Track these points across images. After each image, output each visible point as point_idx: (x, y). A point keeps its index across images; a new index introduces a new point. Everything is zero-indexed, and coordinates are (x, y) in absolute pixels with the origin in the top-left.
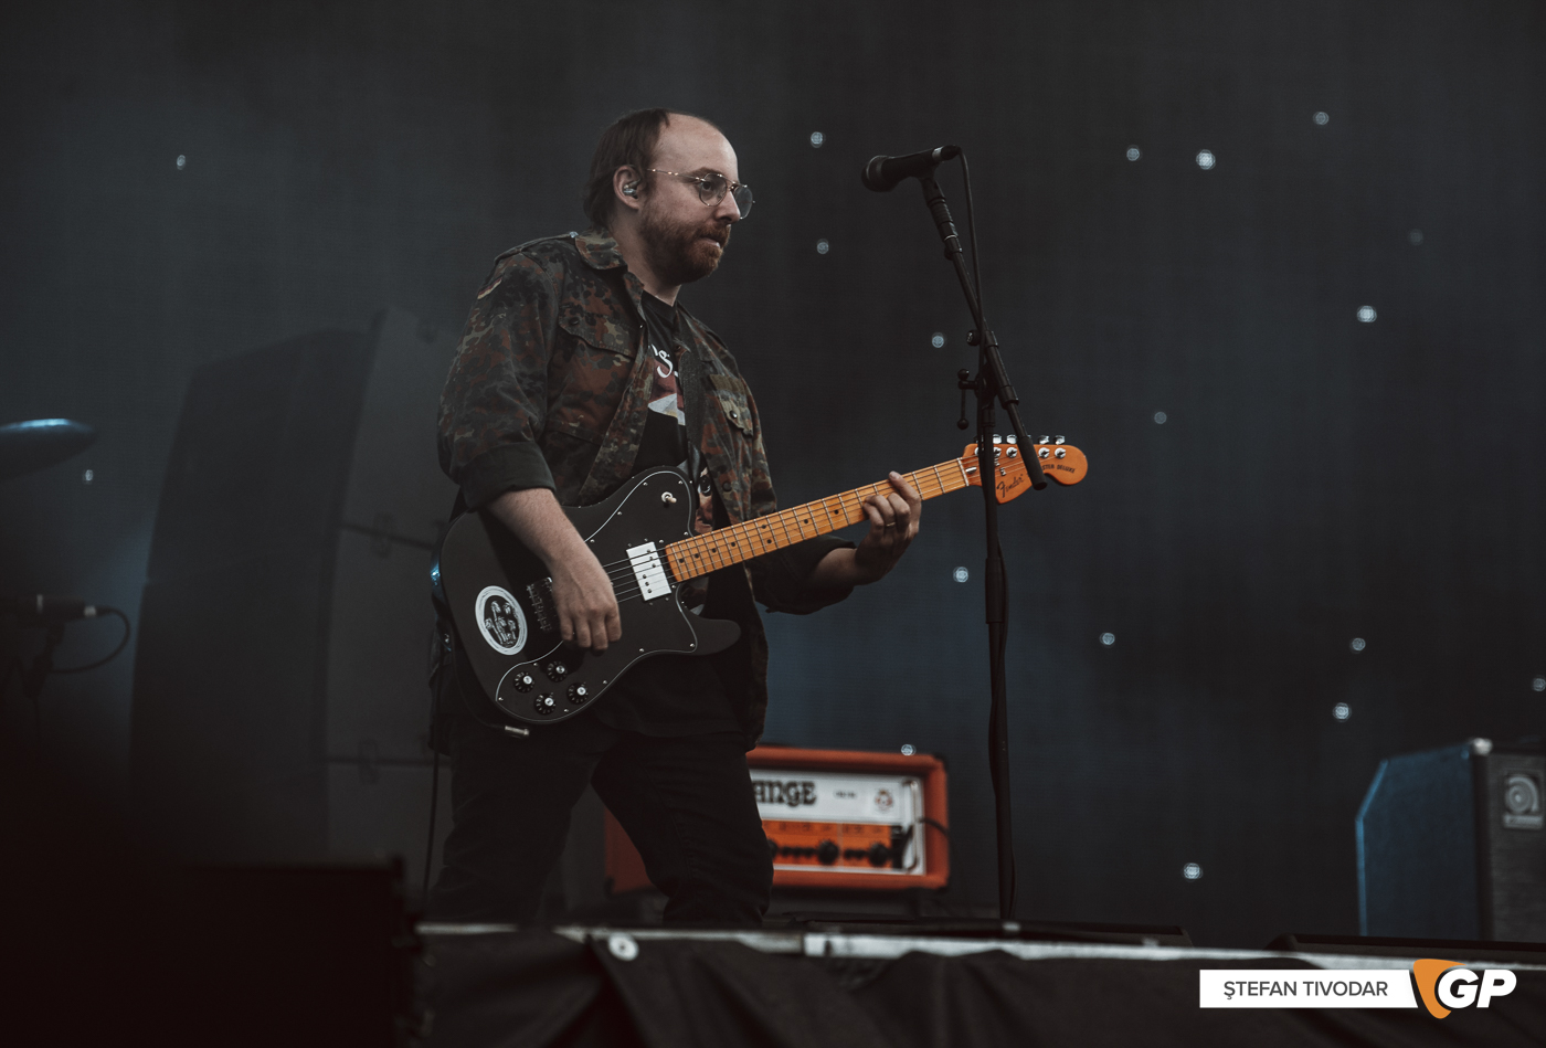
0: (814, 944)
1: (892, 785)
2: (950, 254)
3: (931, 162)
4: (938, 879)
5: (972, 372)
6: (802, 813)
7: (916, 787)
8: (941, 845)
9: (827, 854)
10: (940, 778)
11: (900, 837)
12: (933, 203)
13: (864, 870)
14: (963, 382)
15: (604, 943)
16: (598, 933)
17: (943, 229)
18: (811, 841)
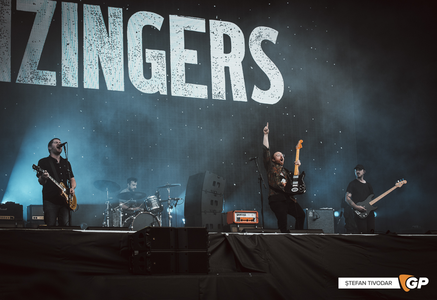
0: (245, 234)
1: (253, 214)
2: (257, 167)
3: (255, 158)
4: (258, 222)
5: (259, 178)
6: (245, 217)
7: (255, 214)
8: (258, 219)
9: (247, 220)
10: (258, 213)
11: (254, 219)
12: (255, 162)
13: (251, 222)
14: (259, 179)
15: (225, 234)
16: (225, 233)
17: (256, 164)
18: (246, 219)
